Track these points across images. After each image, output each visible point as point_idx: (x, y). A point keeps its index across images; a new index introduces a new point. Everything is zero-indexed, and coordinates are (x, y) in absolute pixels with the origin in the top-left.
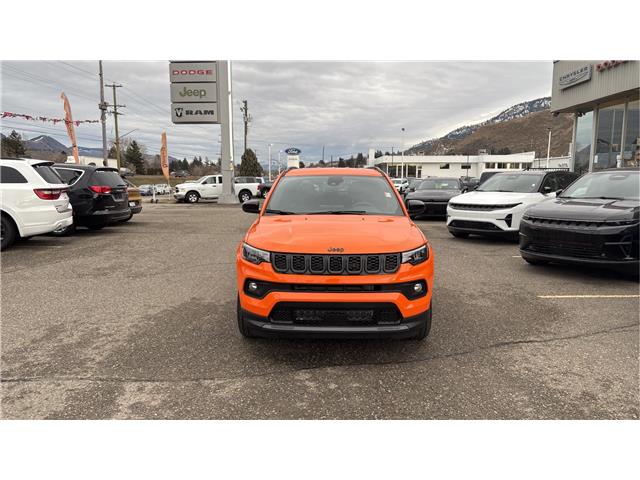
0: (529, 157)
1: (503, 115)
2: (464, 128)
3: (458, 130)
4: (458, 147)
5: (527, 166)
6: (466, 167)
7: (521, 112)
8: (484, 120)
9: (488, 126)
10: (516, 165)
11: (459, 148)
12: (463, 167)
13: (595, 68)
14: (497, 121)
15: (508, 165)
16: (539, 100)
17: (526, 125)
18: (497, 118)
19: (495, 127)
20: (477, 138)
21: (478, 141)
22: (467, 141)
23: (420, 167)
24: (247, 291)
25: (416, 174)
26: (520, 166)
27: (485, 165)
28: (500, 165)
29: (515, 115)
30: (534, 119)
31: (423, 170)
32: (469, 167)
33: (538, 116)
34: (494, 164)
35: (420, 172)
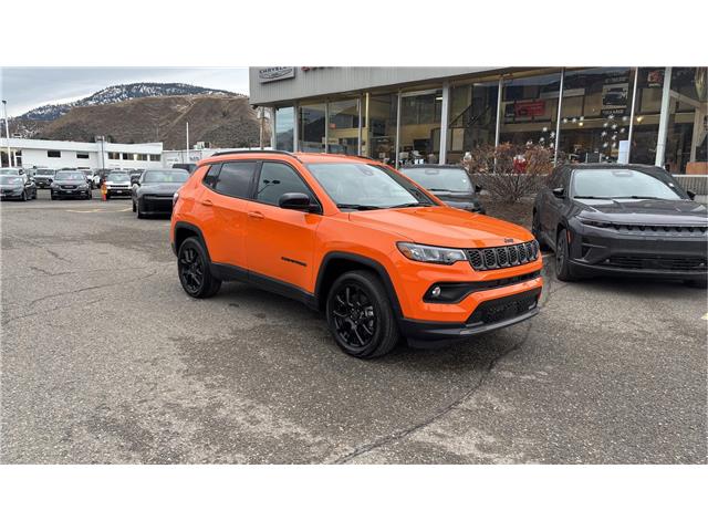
0: (157, 148)
1: (97, 96)
3: (40, 109)
4: (48, 130)
5: (155, 158)
6: (83, 156)
7: (118, 96)
9: (81, 108)
10: (143, 157)
12: (79, 156)
14: (90, 103)
15: (135, 157)
16: (137, 85)
17: (129, 111)
18: (90, 99)
19: (91, 109)
20: (71, 121)
21: (72, 124)
22: (56, 124)
23: (19, 153)
24: (428, 297)
25: (13, 162)
26: (149, 157)
27: (106, 156)
28: (126, 156)
29: (111, 98)
30: (136, 106)
31: (24, 157)
32: (87, 157)
33: (141, 103)
34: (118, 155)
35: (19, 161)
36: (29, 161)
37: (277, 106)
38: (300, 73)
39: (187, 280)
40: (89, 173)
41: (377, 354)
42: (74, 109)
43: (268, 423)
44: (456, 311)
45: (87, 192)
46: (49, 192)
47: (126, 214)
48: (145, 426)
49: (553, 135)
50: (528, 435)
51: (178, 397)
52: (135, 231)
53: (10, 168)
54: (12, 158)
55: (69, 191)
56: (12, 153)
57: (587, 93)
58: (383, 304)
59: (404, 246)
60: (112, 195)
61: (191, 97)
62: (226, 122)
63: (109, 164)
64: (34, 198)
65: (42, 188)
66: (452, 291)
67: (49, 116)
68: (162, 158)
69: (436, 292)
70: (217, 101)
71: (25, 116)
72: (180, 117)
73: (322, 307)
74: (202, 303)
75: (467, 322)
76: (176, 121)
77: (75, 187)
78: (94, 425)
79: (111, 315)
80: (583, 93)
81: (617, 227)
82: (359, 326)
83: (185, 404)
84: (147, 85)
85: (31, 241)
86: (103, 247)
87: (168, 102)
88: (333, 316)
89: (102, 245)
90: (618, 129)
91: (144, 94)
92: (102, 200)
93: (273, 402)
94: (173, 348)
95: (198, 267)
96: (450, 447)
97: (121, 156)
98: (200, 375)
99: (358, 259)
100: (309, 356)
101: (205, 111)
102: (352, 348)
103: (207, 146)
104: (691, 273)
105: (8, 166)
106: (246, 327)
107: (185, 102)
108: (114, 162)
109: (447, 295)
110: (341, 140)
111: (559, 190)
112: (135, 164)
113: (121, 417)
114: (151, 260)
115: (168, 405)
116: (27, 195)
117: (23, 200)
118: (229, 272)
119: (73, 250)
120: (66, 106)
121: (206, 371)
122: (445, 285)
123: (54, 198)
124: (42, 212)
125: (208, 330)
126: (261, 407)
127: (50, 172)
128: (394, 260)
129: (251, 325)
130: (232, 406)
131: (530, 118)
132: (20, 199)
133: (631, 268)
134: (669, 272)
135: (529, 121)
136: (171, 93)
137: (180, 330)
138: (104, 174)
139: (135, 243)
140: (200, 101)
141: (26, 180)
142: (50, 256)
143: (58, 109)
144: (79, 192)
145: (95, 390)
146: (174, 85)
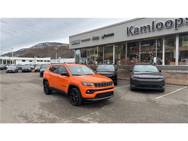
0: (49, 59)
1: (36, 46)
2: (23, 49)
3: (21, 49)
5: (48, 61)
6: (31, 61)
7: (41, 46)
8: (30, 47)
9: (31, 49)
10: (45, 61)
11: (23, 55)
12: (30, 61)
13: (81, 41)
14: (34, 48)
15: (44, 61)
16: (45, 43)
17: (43, 49)
18: (34, 47)
19: (34, 49)
20: (29, 52)
21: (29, 53)
22: (25, 53)
23: (15, 61)
24: (87, 93)
25: (13, 63)
26: (47, 61)
27: (37, 61)
28: (41, 61)
29: (39, 46)
30: (45, 48)
31: (16, 62)
32: (32, 61)
33: (46, 47)
34: (39, 61)
35: (15, 63)
36: (17, 63)
37: (76, 49)
38: (81, 42)
39: (45, 91)
40: (32, 66)
41: (78, 105)
42: (30, 49)
43: (51, 116)
44: (92, 95)
45: (30, 70)
46: (21, 70)
47: (38, 76)
48: (29, 116)
49: (139, 56)
50: (99, 118)
51: (37, 112)
52: (39, 80)
53: (13, 65)
54: (13, 62)
55: (26, 70)
56: (13, 61)
57: (150, 45)
58: (79, 94)
59: (82, 83)
60: (36, 71)
61: (59, 46)
62: (67, 52)
63: (37, 63)
64: (18, 72)
65: (20, 69)
66: (92, 91)
67: (24, 51)
68: (50, 61)
69: (88, 91)
70: (65, 46)
71: (17, 51)
72: (56, 51)
73: (69, 96)
74: (48, 96)
75: (94, 98)
76: (55, 52)
77: (28, 69)
78: (19, 116)
79: (28, 98)
80: (149, 45)
81: (140, 78)
82: (75, 99)
83: (37, 113)
84: (48, 43)
85: (15, 83)
86: (30, 84)
87: (53, 47)
88: (71, 97)
89: (30, 83)
90: (153, 54)
91: (47, 45)
92: (34, 72)
93: (54, 113)
94: (39, 104)
95: (47, 88)
96: (83, 120)
97: (40, 61)
98: (42, 108)
99: (75, 86)
100: (65, 105)
101: (62, 49)
102: (74, 104)
103: (62, 58)
104: (156, 88)
105: (12, 64)
106: (55, 100)
107: (57, 47)
108: (38, 62)
109: (90, 92)
110: (92, 57)
111: (131, 70)
112: (43, 63)
113: (25, 115)
114: (40, 87)
115: (34, 113)
116: (16, 71)
117: (15, 73)
118: (53, 89)
119: (23, 85)
120: (28, 48)
121: (44, 108)
122: (90, 90)
123: (22, 72)
124: (19, 76)
125: (47, 101)
126: (51, 114)
127: (22, 66)
128: (80, 86)
129: (56, 100)
130: (46, 113)
131: (137, 51)
132: (14, 72)
133: (143, 87)
134: (151, 88)
135: (137, 52)
136: (54, 45)
137: (41, 101)
138: (35, 66)
139: (38, 83)
140: (61, 47)
141: (16, 68)
142: (18, 86)
143: (26, 49)
144: (28, 70)
145: (21, 111)
146: (54, 43)
